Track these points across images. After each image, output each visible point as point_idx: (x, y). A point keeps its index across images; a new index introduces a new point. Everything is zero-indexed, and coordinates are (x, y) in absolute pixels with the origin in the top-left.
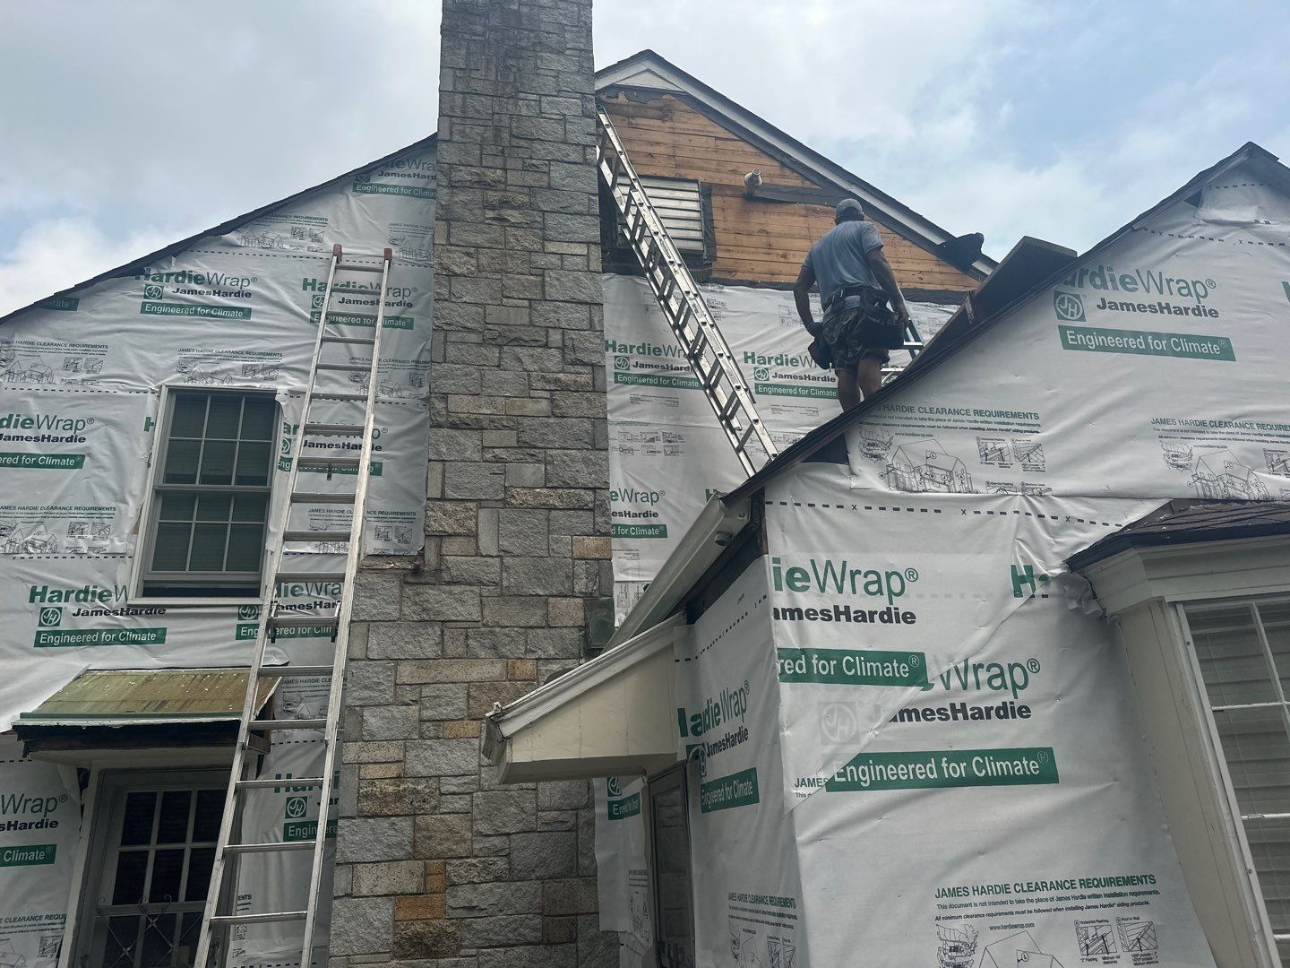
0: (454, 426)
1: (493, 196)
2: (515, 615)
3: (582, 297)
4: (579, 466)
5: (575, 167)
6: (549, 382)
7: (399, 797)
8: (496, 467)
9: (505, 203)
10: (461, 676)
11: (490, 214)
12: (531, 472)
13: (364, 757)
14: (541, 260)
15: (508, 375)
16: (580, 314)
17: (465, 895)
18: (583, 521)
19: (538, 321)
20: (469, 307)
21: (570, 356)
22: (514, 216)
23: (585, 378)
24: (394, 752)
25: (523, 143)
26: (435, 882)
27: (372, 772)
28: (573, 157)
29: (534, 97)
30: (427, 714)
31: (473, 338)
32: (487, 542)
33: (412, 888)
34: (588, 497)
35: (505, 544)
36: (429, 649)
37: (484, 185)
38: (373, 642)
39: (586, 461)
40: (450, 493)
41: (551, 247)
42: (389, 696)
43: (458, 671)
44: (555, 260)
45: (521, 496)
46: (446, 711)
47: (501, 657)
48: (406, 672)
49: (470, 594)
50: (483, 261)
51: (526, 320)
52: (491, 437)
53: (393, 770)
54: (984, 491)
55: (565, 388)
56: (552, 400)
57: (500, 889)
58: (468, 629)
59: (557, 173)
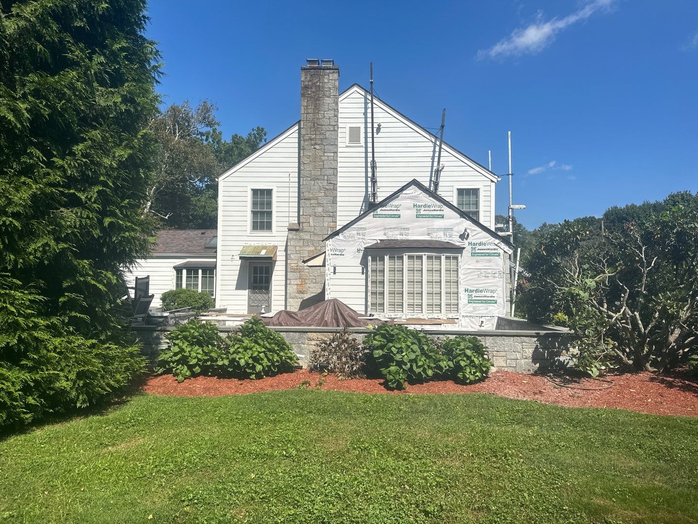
0: (305, 199)
1: (313, 142)
2: (316, 238)
3: (332, 167)
4: (330, 208)
5: (332, 132)
6: (324, 188)
7: (297, 269)
8: (313, 208)
9: (316, 144)
10: (307, 249)
11: (313, 147)
12: (320, 209)
13: (291, 262)
14: (323, 158)
15: (316, 187)
16: (331, 172)
17: (308, 285)
18: (330, 219)
19: (322, 174)
20: (308, 172)
21: (329, 182)
22: (317, 147)
23: (332, 187)
24: (296, 262)
25: (320, 126)
26: (303, 283)
27: (292, 265)
28: (332, 129)
29: (323, 112)
30: (301, 256)
31: (309, 179)
32: (312, 224)
33: (300, 283)
34: (331, 214)
35: (315, 224)
36: (301, 244)
37: (311, 139)
38: (292, 243)
39: (331, 206)
40: (304, 214)
41: (326, 154)
42: (295, 252)
43: (306, 248)
44: (326, 158)
45: (318, 214)
46: (305, 255)
47: (314, 246)
48: (297, 248)
49: (308, 234)
50: (311, 160)
51: (320, 174)
52: (312, 201)
53: (296, 265)
54: (356, 239)
55: (327, 190)
56: (325, 193)
57: (314, 285)
58: (308, 241)
59: (328, 133)
